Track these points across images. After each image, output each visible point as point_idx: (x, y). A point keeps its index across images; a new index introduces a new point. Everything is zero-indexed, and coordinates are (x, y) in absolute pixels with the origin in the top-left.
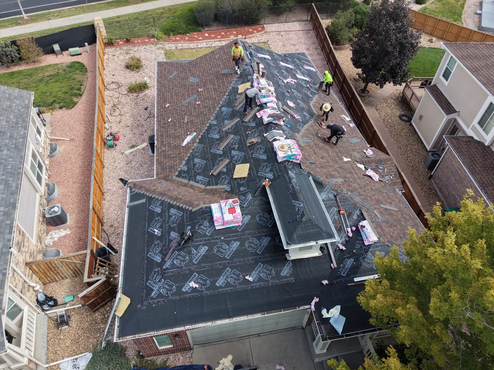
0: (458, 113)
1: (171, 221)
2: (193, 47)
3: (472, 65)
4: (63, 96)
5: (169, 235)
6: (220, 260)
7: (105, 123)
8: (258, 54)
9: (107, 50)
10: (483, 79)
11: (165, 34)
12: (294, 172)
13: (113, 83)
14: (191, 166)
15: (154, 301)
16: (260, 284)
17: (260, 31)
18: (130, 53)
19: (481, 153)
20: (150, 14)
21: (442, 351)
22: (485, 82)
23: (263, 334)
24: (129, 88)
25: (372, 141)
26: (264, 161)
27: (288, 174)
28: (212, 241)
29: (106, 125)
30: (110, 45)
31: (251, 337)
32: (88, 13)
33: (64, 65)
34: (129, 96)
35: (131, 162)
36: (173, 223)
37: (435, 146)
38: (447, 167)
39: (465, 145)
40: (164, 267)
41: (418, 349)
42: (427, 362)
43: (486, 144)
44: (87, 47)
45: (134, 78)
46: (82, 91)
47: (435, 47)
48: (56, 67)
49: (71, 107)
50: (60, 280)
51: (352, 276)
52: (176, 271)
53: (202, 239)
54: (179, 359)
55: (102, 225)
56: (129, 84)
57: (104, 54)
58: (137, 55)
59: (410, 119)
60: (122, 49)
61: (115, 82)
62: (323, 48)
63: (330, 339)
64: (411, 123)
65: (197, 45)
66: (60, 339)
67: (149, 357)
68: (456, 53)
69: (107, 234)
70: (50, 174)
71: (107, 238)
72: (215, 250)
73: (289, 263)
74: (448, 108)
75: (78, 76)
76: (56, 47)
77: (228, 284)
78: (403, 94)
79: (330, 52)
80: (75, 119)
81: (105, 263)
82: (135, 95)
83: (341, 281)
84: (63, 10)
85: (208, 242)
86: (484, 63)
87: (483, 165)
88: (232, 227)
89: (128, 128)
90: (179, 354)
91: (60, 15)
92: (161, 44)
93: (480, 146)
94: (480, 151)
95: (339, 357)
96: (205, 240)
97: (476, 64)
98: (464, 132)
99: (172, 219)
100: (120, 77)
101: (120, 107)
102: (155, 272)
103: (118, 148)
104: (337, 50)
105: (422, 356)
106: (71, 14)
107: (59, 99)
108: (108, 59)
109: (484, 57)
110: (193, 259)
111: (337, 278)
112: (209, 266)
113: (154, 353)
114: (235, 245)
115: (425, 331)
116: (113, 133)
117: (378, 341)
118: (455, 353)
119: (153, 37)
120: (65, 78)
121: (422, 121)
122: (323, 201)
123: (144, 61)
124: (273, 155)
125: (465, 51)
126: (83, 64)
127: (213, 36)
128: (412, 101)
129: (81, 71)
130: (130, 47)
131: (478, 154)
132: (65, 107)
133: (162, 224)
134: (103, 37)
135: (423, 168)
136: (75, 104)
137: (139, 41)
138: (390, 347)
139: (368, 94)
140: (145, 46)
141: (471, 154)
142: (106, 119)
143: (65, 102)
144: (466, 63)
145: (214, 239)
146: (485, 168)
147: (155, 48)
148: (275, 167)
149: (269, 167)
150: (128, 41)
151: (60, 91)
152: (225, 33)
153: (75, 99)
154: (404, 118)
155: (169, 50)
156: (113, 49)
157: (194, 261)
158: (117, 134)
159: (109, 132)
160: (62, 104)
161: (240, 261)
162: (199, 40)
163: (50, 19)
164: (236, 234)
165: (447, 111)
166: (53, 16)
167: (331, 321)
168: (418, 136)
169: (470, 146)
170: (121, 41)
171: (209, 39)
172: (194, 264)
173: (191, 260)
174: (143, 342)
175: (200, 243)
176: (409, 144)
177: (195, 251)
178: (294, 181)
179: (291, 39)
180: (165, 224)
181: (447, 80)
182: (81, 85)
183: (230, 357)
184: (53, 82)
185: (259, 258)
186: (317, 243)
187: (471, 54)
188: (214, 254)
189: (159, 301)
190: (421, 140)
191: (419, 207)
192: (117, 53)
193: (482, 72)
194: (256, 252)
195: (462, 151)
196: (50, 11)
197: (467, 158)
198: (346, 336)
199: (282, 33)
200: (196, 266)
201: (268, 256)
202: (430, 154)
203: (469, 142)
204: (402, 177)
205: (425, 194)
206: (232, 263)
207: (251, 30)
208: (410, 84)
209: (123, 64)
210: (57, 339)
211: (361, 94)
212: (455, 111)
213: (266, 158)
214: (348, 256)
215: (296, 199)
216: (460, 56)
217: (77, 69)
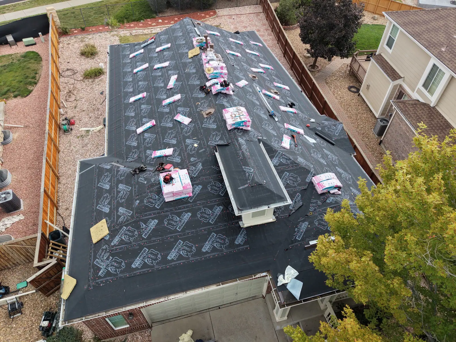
0: (403, 79)
1: (119, 197)
2: (147, 33)
3: (413, 30)
4: (17, 85)
5: (117, 211)
6: (171, 233)
7: (60, 108)
8: (207, 31)
9: (62, 39)
10: (425, 43)
11: (119, 22)
12: (244, 139)
13: (68, 70)
14: (141, 141)
15: (101, 280)
16: (213, 254)
17: (212, 15)
18: (85, 41)
19: (428, 114)
20: (104, 4)
21: (402, 309)
22: (427, 44)
23: (223, 306)
24: (84, 74)
25: (323, 111)
26: (214, 130)
27: (238, 140)
28: (163, 214)
29: (61, 110)
30: (64, 34)
31: (211, 309)
32: (43, 5)
33: (19, 55)
34: (84, 82)
35: (86, 145)
36: (121, 199)
37: (383, 114)
38: (396, 131)
39: (411, 108)
40: (112, 244)
41: (377, 309)
42: (387, 321)
43: (432, 105)
44: (42, 37)
45: (89, 64)
46: (37, 79)
47: (378, 24)
48: (10, 58)
49: (26, 95)
50: (12, 267)
51: (307, 239)
52: (124, 247)
53: (151, 212)
54: (137, 338)
55: (57, 209)
56: (84, 70)
57: (59, 43)
58: (92, 42)
59: (358, 90)
60: (77, 37)
61: (71, 69)
62: (273, 28)
63: (288, 305)
64: (359, 94)
65: (151, 31)
66: (12, 328)
67: (105, 339)
68: (398, 20)
69: (62, 217)
70: (3, 161)
71: (62, 221)
72: (166, 223)
73: (243, 231)
74: (393, 75)
75: (33, 65)
76: (10, 38)
77: (180, 257)
78: (350, 67)
79: (279, 31)
80: (29, 106)
81: (59, 246)
82: (90, 80)
83: (296, 246)
84: (18, 4)
85: (157, 215)
86: (425, 27)
87: (430, 125)
88: (183, 198)
89: (84, 113)
90: (137, 333)
91: (15, 9)
92: (115, 31)
93: (425, 107)
94: (426, 112)
95: (300, 323)
96: (154, 214)
97: (417, 29)
98: (410, 96)
99: (120, 195)
100: (75, 64)
101: (75, 92)
102: (103, 250)
103: (74, 132)
104: (287, 30)
105: (382, 316)
106: (26, 7)
107: (13, 88)
108: (63, 48)
109: (424, 22)
110: (143, 234)
111: (292, 242)
112: (159, 239)
113: (110, 334)
114: (187, 216)
115: (383, 287)
116: (68, 118)
117: (338, 304)
118: (416, 310)
119: (108, 24)
120: (19, 67)
121: (369, 90)
122: (275, 166)
123: (99, 48)
124: (223, 123)
125: (406, 18)
126: (38, 53)
127: (167, 21)
128: (359, 73)
129: (36, 60)
130: (84, 35)
131: (424, 115)
132: (19, 95)
133: (111, 200)
134: (57, 27)
135: (373, 134)
136: (30, 92)
137: (94, 29)
138: (346, 307)
139: (318, 69)
140: (99, 34)
141: (418, 116)
142: (61, 105)
143: (19, 91)
144: (408, 29)
145: (164, 212)
146: (432, 127)
147: (109, 35)
148: (225, 136)
149: (219, 135)
150: (83, 29)
151: (14, 80)
152: (178, 18)
153: (30, 88)
154: (353, 89)
155: (124, 36)
156: (68, 38)
157: (143, 236)
158: (72, 118)
159: (64, 117)
160: (16, 93)
161: (192, 233)
162: (153, 26)
163: (5, 13)
164: (187, 205)
165: (392, 78)
166: (7, 10)
167: (288, 287)
168: (367, 105)
169: (416, 108)
170: (76, 30)
171: (163, 25)
172: (143, 239)
173: (140, 235)
174: (95, 324)
175: (149, 217)
176: (359, 113)
177: (144, 225)
178: (244, 147)
179: (242, 22)
180: (114, 200)
181: (391, 48)
182: (36, 74)
183: (190, 332)
184: (7, 72)
185: (212, 228)
186: (269, 207)
187: (412, 20)
188: (165, 227)
189: (108, 280)
190: (370, 109)
191: (371, 170)
192: (72, 41)
193: (424, 36)
194: (208, 222)
195: (409, 114)
196: (5, 5)
197: (414, 120)
198: (304, 301)
199: (233, 17)
200: (146, 241)
201: (222, 225)
202: (379, 120)
203: (415, 104)
204: (354, 143)
205: (376, 158)
206: (184, 235)
207: (203, 15)
208: (357, 57)
209: (78, 52)
210: (8, 328)
211: (311, 70)
212: (400, 77)
213: (215, 127)
214: (303, 219)
215: (247, 165)
216: (402, 23)
217: (32, 59)
